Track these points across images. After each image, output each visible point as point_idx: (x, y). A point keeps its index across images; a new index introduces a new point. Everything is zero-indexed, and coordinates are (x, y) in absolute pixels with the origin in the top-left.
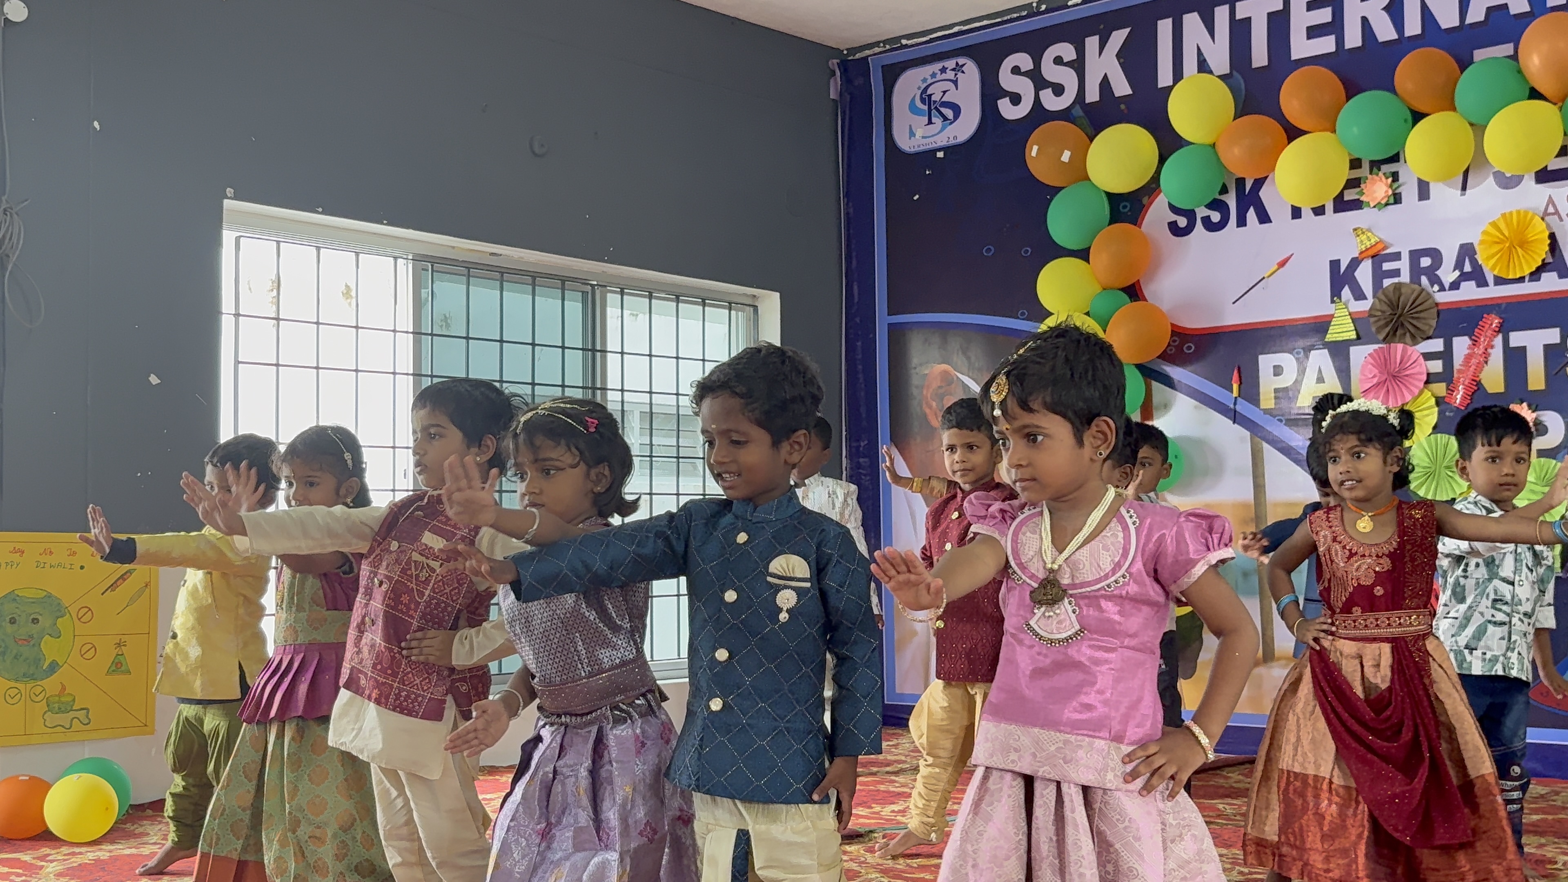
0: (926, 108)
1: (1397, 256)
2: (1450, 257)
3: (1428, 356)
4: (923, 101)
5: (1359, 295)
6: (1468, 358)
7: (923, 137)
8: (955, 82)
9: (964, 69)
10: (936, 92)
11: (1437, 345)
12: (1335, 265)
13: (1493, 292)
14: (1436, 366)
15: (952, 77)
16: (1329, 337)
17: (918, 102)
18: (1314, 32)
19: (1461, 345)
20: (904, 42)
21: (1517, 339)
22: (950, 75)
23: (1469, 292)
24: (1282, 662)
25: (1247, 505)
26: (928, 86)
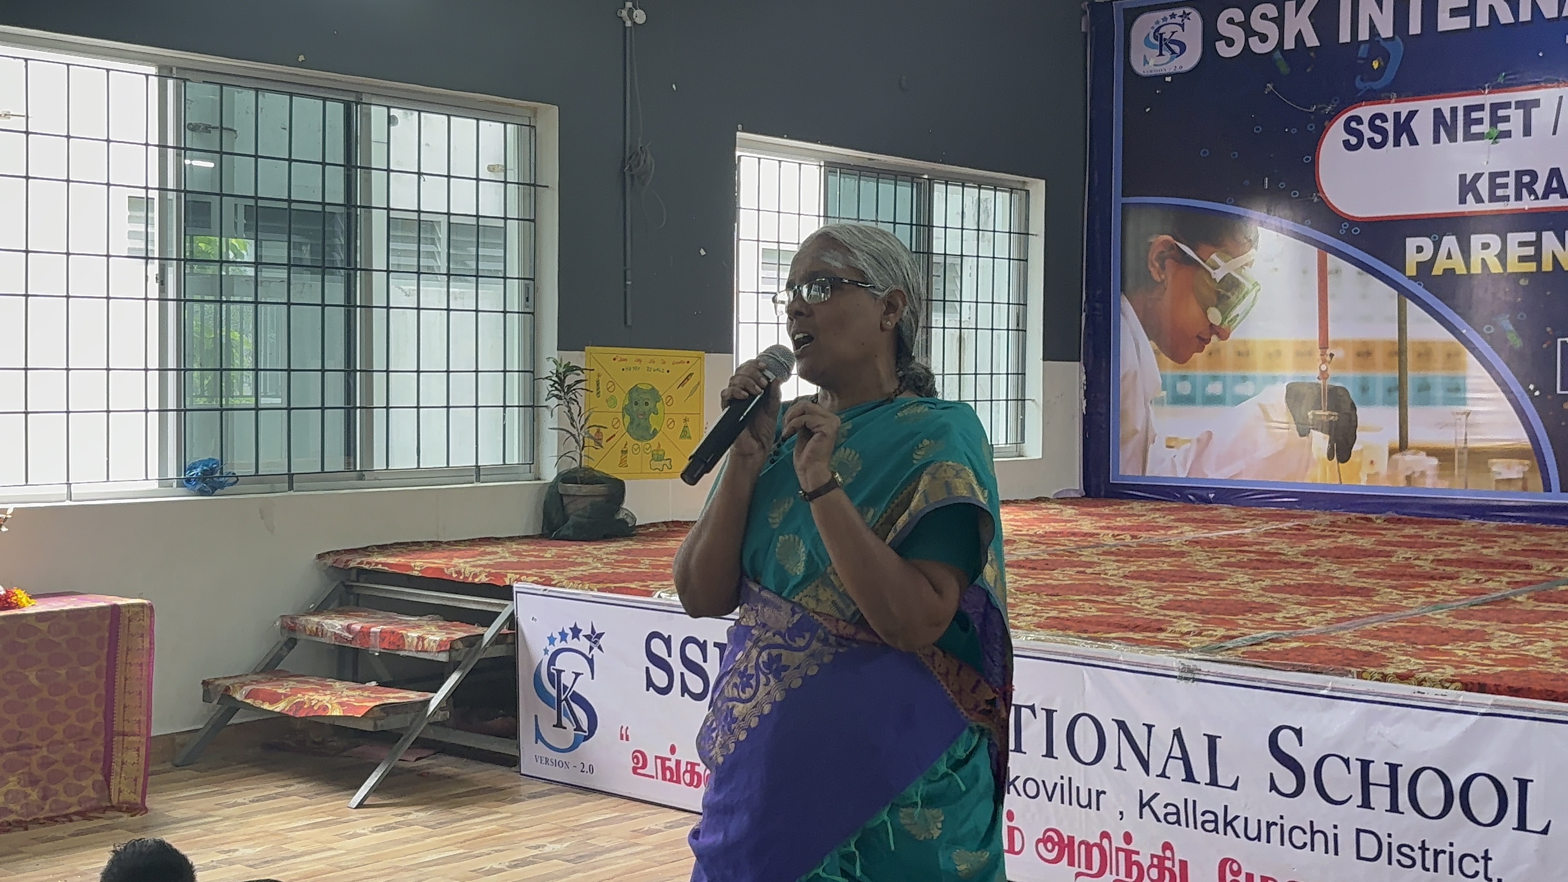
1: (1506, 174)
2: (1543, 177)
3: (1525, 244)
4: (1156, 38)
5: (1479, 199)
7: (1155, 65)
8: (1182, 26)
9: (1190, 16)
10: (1166, 31)
11: (1531, 236)
14: (1530, 250)
15: (1180, 22)
17: (1152, 38)
18: (1455, 12)
19: (1548, 237)
22: (1178, 20)
23: (1555, 201)
24: (1413, 451)
25: (1393, 343)
26: (1160, 27)
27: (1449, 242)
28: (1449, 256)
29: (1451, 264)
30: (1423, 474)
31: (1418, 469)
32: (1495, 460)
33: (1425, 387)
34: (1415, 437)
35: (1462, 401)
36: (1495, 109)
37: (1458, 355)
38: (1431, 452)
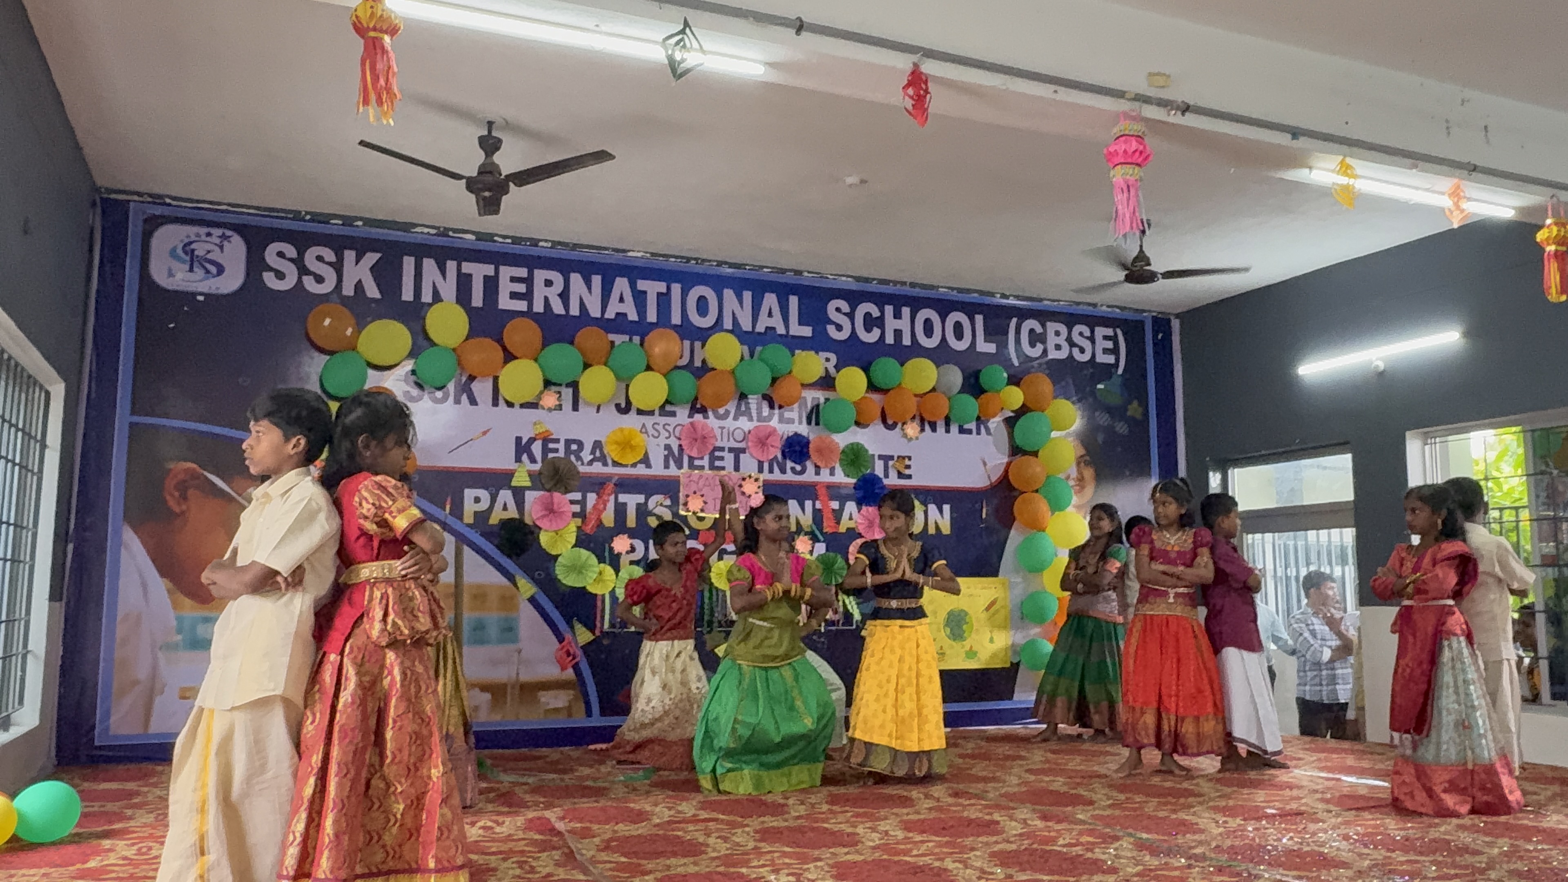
0: (188, 258)
1: (557, 441)
2: (588, 447)
3: (572, 502)
4: (186, 253)
5: (533, 460)
6: (595, 507)
7: (183, 281)
8: (221, 247)
9: (230, 239)
10: (200, 250)
11: (577, 496)
12: (518, 439)
13: (610, 470)
14: (577, 508)
15: (218, 243)
16: (514, 483)
17: (180, 251)
18: (514, 296)
19: (592, 498)
20: (168, 201)
21: (622, 498)
22: (218, 241)
23: (597, 468)
26: (191, 243)
27: (505, 496)
28: (505, 508)
29: (506, 515)
32: (544, 692)
33: (479, 628)
35: (515, 640)
36: (548, 383)
37: (512, 598)
38: (484, 688)
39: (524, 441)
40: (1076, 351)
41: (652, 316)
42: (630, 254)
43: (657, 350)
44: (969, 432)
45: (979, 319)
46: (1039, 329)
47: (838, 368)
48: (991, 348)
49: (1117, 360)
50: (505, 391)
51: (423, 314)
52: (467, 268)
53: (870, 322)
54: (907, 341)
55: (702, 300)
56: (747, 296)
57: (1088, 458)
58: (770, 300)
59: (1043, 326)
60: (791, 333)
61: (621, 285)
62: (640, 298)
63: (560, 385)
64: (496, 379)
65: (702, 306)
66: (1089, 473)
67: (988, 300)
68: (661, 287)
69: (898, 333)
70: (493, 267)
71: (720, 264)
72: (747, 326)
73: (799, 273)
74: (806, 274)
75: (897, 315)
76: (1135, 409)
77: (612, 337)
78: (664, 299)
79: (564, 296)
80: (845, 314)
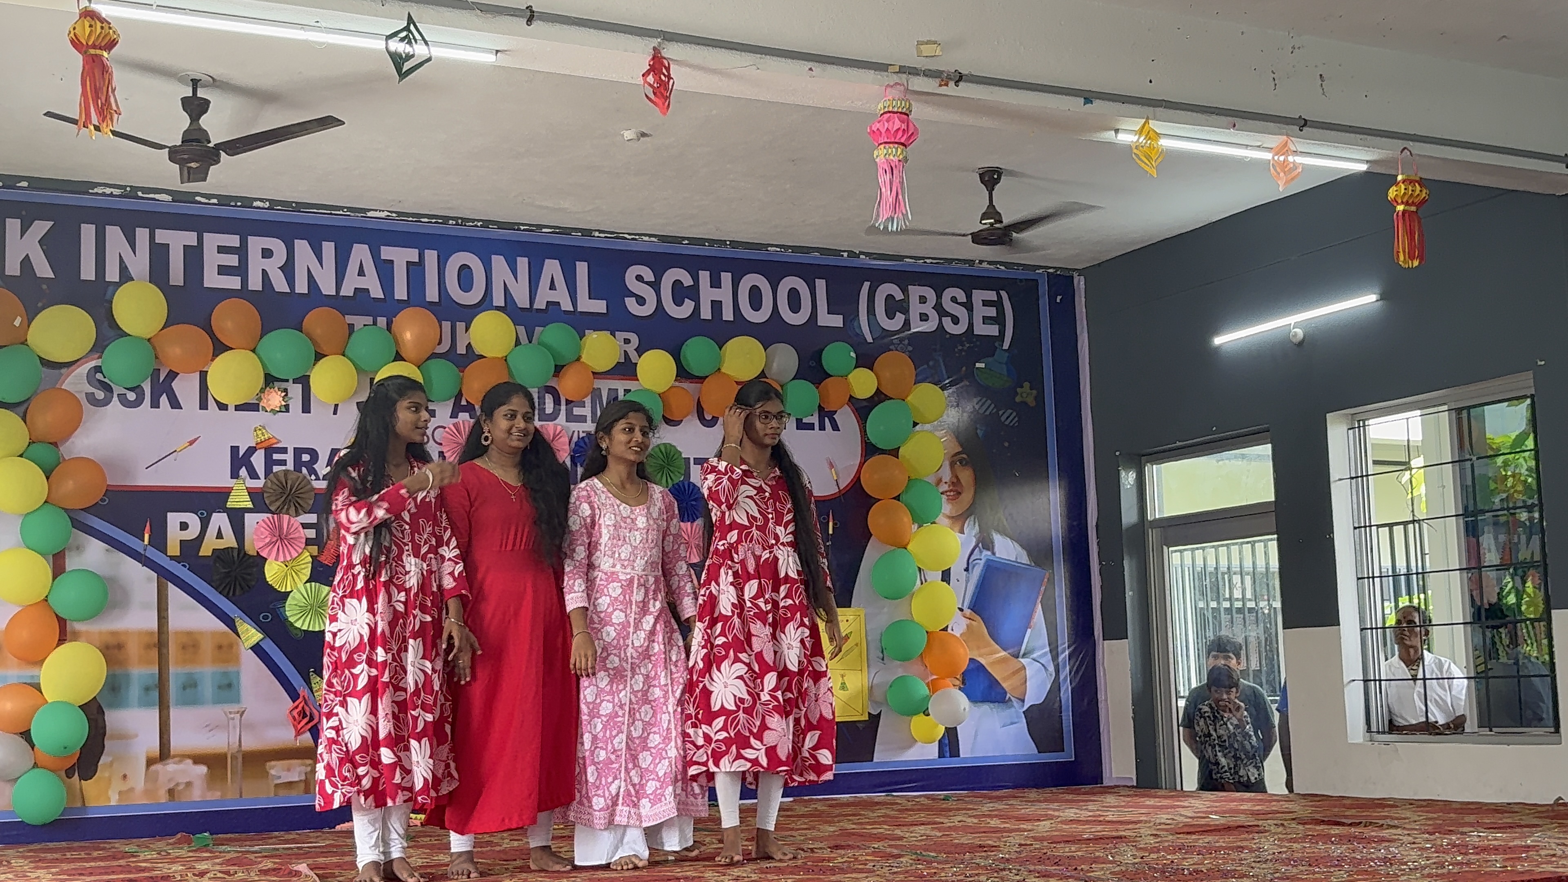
1: (284, 450)
2: (323, 458)
3: (305, 526)
5: (254, 475)
11: (311, 518)
12: (234, 450)
14: (311, 533)
16: (229, 505)
18: (223, 270)
24: (177, 759)
25: (151, 633)
27: (220, 520)
28: (220, 536)
29: (221, 544)
30: (189, 784)
31: (183, 780)
32: (273, 763)
33: (190, 685)
34: (179, 741)
35: (237, 700)
36: (270, 380)
37: (231, 646)
38: (198, 759)
39: (241, 453)
40: (947, 322)
41: (401, 292)
42: (369, 214)
43: (408, 336)
44: (811, 427)
45: (821, 285)
46: (899, 295)
47: (640, 351)
48: (837, 321)
49: (1002, 332)
50: (216, 390)
51: (108, 297)
52: (162, 236)
53: (680, 293)
54: (728, 315)
55: (465, 271)
56: (523, 263)
57: (964, 456)
58: (552, 268)
59: (905, 291)
60: (579, 310)
61: (360, 253)
62: (385, 270)
63: (287, 381)
64: (203, 375)
65: (465, 276)
66: (966, 476)
67: (831, 261)
68: (412, 255)
69: (716, 306)
70: (194, 235)
71: (486, 223)
72: (522, 299)
73: (587, 233)
74: (597, 234)
75: (716, 283)
76: (1026, 394)
77: (350, 319)
78: (415, 270)
79: (288, 269)
80: (647, 283)
